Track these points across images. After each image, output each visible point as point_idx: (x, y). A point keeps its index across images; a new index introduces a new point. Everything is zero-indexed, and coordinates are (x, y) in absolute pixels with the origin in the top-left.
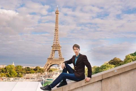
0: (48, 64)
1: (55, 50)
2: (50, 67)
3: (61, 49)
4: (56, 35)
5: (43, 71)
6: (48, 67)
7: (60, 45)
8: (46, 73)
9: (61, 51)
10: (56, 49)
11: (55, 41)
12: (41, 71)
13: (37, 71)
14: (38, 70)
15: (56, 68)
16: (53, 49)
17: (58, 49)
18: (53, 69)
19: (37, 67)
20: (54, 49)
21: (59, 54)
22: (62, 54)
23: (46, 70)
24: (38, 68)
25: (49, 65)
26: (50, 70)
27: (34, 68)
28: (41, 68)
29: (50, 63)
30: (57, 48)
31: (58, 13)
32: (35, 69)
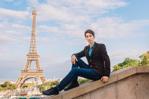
0: (22, 78)
1: (31, 60)
2: (24, 81)
3: (38, 58)
4: (33, 41)
5: (14, 87)
6: (22, 81)
7: (37, 53)
8: (19, 89)
9: (39, 62)
10: (33, 59)
11: (32, 49)
12: (12, 87)
13: (6, 88)
14: (8, 86)
15: (33, 82)
16: (29, 59)
17: (35, 59)
18: (28, 84)
19: (6, 82)
20: (31, 59)
21: (36, 65)
22: (40, 65)
23: (19, 85)
24: (8, 84)
25: (23, 80)
26: (24, 85)
27: (3, 83)
28: (12, 83)
29: (24, 76)
30: (34, 57)
31: (35, 14)
32: (3, 85)
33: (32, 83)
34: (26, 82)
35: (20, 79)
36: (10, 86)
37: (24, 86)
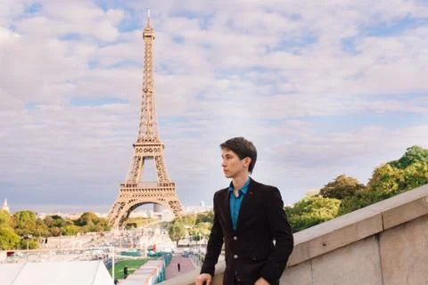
0: (123, 204)
1: (144, 158)
2: (129, 212)
3: (162, 152)
4: (147, 107)
5: (105, 225)
6: (123, 212)
7: (159, 139)
8: (116, 232)
9: (164, 161)
10: (148, 154)
11: (144, 128)
12: (100, 227)
13: (86, 227)
14: (90, 222)
15: (149, 214)
16: (138, 154)
17: (154, 154)
18: (138, 218)
19: (85, 214)
20: (142, 154)
21: (157, 171)
22: (166, 170)
23: (118, 220)
24: (89, 218)
25: (127, 207)
26: (128, 222)
27: (77, 217)
28: (99, 215)
29: (128, 197)
30: (150, 151)
31: (150, 36)
32: (79, 220)
33: (146, 216)
34: (133, 215)
35: (119, 206)
36: (96, 222)
37: (129, 225)
